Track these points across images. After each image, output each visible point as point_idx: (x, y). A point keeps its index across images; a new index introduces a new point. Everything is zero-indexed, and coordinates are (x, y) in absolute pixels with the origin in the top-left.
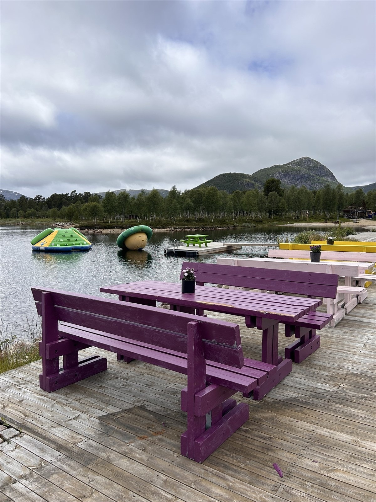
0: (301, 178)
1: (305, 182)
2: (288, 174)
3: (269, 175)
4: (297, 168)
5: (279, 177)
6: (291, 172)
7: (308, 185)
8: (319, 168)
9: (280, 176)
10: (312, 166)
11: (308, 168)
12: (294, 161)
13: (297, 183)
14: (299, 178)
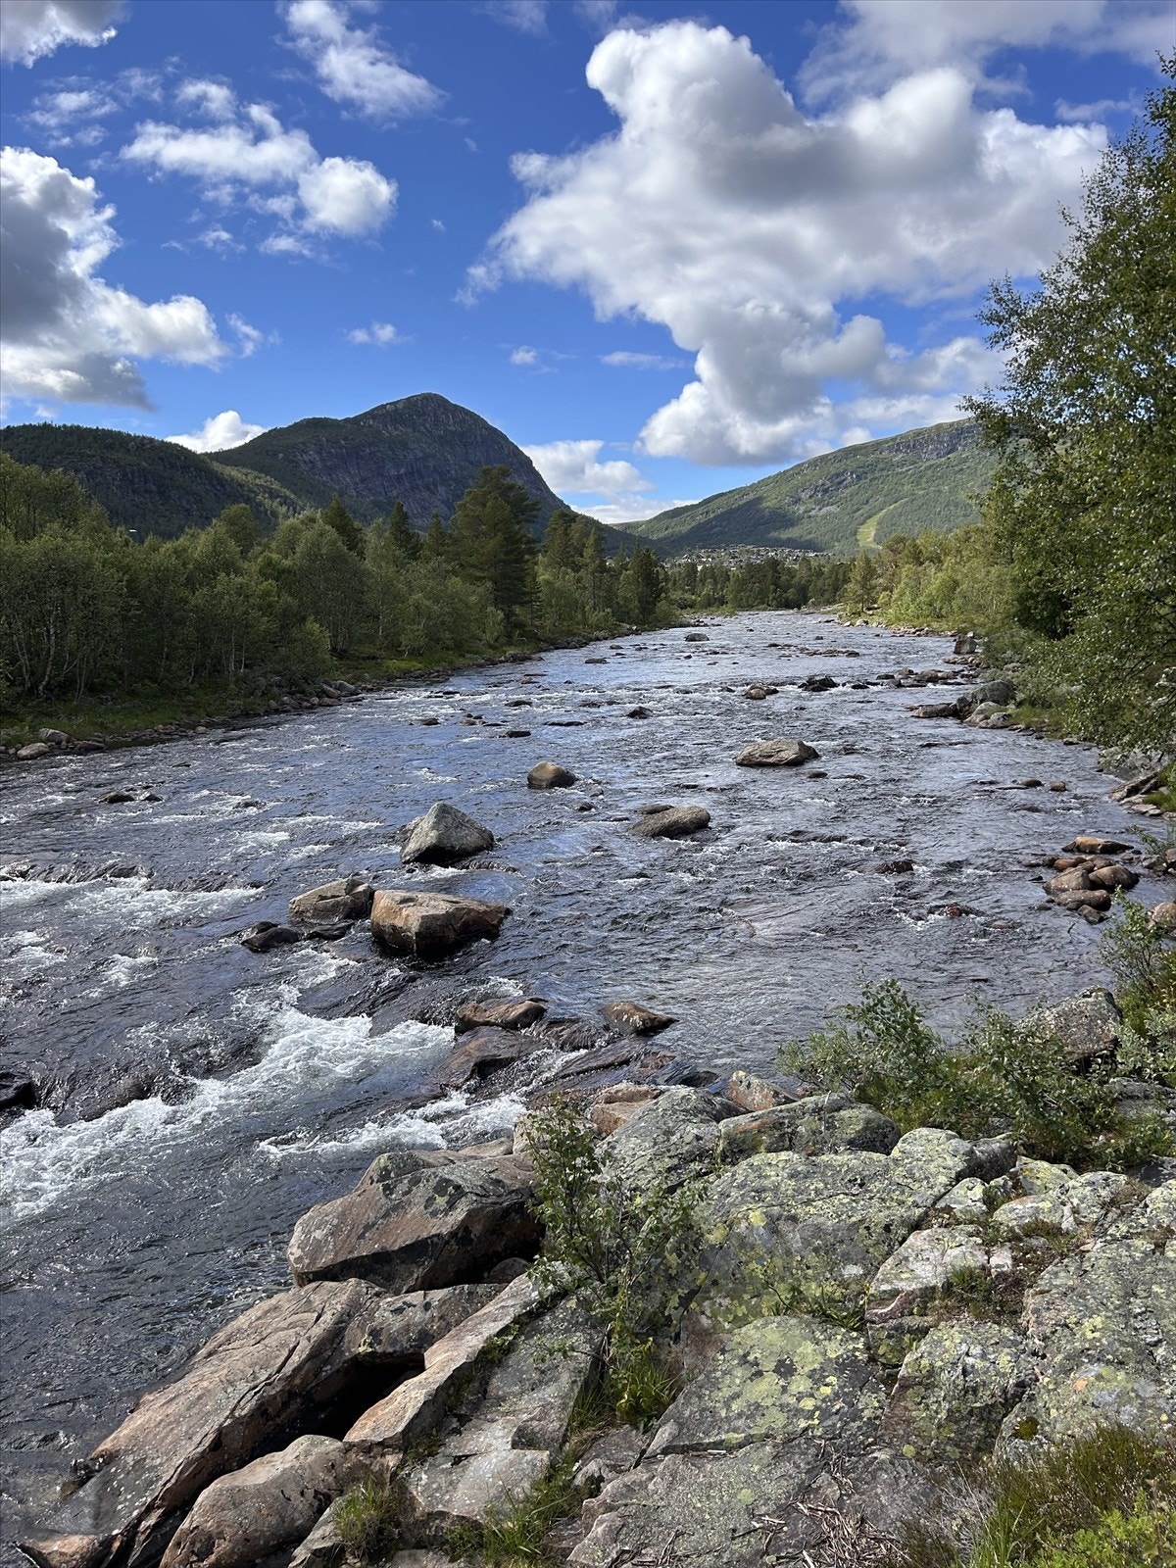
0: (412, 473)
1: (429, 489)
2: (357, 453)
3: (276, 454)
4: (395, 433)
5: (319, 465)
6: (370, 445)
7: (439, 503)
8: (479, 440)
9: (323, 460)
10: (452, 428)
11: (441, 437)
12: (383, 406)
13: (395, 493)
14: (402, 471)
